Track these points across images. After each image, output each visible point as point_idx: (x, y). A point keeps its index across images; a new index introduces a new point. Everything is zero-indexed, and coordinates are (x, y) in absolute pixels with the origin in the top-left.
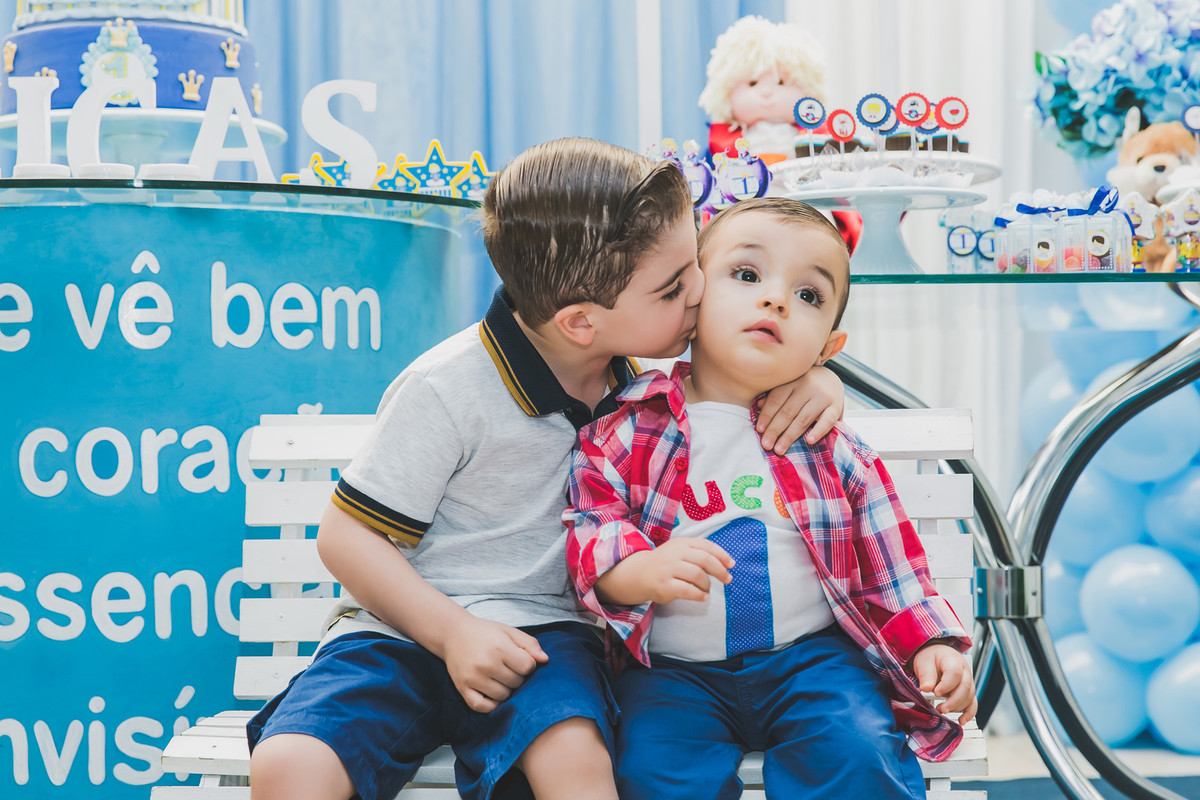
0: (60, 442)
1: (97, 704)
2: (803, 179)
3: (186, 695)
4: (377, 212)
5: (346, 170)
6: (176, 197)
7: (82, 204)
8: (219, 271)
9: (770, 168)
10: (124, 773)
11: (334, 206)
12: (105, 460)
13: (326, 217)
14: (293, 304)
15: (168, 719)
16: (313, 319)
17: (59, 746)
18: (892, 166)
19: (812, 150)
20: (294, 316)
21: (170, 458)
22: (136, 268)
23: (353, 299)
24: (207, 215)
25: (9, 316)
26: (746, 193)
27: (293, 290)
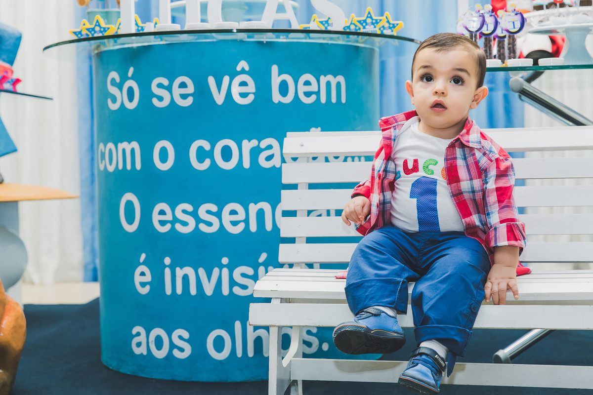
0: (207, 146)
1: (225, 261)
2: (541, 21)
3: (263, 257)
4: (343, 41)
5: (330, 22)
6: (256, 36)
7: (215, 40)
8: (275, 69)
9: (525, 16)
10: (237, 290)
11: (324, 38)
12: (227, 154)
13: (321, 44)
14: (307, 83)
15: (256, 267)
16: (316, 90)
17: (209, 278)
18: (584, 14)
19: (545, 7)
20: (308, 89)
21: (255, 152)
22: (239, 68)
23: (333, 80)
24: (269, 44)
25: (184, 91)
26: (514, 28)
27: (307, 77)
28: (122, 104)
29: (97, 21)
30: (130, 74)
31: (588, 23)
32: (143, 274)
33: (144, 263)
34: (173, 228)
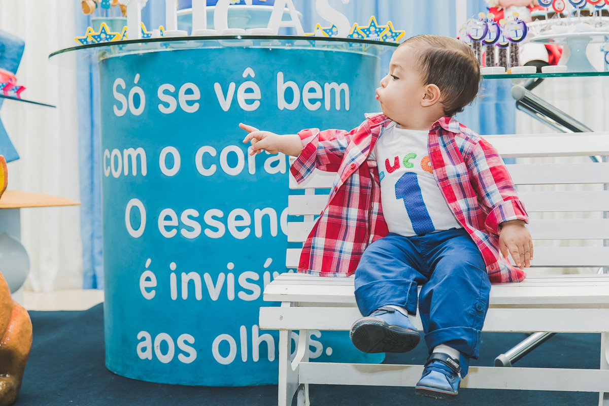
0: (213, 152)
1: (230, 266)
2: (543, 30)
3: (268, 262)
4: (346, 49)
5: (334, 30)
6: (262, 43)
7: (221, 47)
8: (280, 76)
9: (527, 25)
10: (242, 295)
11: (328, 46)
12: (232, 160)
13: (326, 52)
14: (312, 90)
15: (261, 272)
16: (321, 97)
17: (215, 283)
18: (585, 23)
20: (313, 96)
21: (260, 159)
22: (245, 75)
23: (338, 88)
24: (275, 51)
25: (190, 97)
26: (517, 36)
27: (312, 84)
28: (128, 110)
29: (103, 29)
30: (136, 81)
31: (590, 31)
32: (148, 279)
33: (150, 268)
34: (179, 233)
